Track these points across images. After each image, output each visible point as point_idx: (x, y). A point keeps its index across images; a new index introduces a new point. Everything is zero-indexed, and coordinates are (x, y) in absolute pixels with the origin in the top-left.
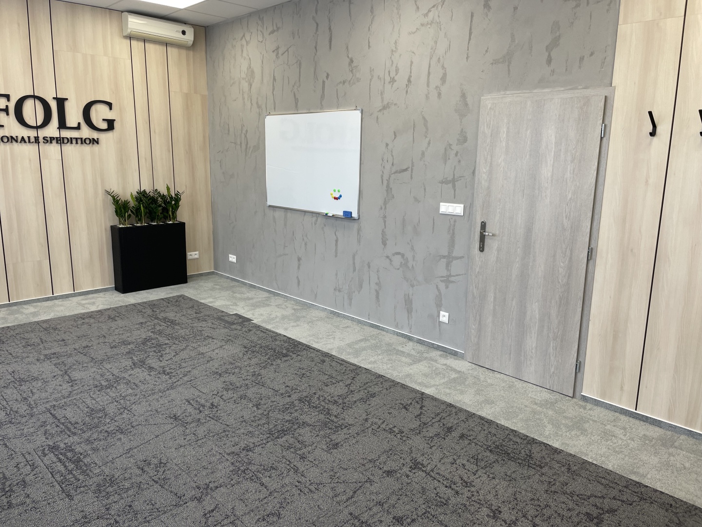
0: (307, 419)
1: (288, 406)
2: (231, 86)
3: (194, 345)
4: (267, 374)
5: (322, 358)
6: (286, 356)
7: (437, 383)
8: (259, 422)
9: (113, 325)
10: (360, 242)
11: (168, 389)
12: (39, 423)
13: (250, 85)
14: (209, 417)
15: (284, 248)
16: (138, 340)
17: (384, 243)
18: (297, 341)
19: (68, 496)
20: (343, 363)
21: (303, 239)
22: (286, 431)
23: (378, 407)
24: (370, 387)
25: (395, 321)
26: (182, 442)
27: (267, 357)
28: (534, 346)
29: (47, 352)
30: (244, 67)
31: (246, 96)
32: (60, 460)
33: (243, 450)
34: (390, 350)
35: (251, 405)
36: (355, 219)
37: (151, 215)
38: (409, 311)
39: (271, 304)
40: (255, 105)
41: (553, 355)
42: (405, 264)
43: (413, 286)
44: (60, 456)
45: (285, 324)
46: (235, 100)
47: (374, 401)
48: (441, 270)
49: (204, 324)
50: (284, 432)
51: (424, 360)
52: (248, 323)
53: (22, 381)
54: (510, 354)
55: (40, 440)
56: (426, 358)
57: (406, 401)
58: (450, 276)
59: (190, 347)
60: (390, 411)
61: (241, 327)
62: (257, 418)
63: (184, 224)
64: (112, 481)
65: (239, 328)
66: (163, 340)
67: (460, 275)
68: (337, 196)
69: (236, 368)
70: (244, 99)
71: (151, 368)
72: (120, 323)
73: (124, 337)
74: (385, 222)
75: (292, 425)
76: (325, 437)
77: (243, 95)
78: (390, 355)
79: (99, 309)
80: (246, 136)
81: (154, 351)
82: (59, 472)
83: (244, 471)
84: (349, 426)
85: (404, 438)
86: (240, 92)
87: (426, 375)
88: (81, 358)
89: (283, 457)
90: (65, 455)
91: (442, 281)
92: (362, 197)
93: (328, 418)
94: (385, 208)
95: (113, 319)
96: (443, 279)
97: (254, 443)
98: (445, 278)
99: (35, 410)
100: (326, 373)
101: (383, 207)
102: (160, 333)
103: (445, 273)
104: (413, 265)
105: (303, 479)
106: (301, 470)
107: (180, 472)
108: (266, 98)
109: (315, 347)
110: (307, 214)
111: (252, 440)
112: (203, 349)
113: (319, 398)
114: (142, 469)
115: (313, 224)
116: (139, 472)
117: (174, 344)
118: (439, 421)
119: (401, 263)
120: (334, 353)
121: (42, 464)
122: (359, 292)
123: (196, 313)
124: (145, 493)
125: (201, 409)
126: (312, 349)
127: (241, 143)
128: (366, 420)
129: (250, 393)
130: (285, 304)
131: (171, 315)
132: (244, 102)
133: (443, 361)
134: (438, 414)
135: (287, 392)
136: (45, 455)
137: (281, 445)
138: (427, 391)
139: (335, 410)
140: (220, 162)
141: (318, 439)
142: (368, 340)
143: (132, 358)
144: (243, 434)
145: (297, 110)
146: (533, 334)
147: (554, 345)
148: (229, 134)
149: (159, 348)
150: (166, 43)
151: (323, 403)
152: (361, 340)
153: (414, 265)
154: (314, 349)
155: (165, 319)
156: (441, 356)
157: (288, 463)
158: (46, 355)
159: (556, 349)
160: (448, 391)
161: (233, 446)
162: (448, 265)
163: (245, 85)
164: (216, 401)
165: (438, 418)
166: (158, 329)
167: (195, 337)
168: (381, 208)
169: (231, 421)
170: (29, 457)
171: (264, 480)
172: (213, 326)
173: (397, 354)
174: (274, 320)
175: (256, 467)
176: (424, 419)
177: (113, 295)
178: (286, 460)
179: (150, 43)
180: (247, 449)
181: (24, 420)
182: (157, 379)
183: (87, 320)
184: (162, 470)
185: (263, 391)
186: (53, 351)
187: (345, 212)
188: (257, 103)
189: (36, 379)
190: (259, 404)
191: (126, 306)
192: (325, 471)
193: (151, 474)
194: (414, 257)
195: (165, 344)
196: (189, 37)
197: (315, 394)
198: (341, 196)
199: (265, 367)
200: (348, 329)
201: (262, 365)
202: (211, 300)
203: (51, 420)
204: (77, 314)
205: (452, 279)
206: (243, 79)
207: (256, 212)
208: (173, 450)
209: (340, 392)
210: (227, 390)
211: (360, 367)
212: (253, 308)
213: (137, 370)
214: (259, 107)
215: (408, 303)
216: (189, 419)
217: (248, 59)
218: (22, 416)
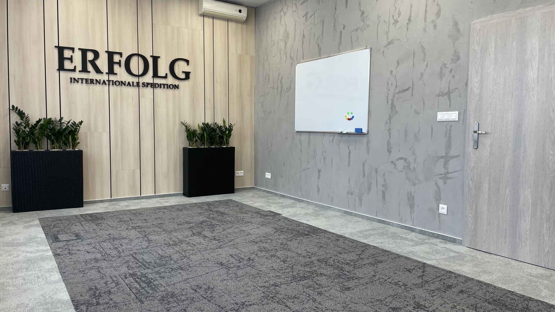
0: (324, 272)
1: (308, 263)
2: (272, 47)
3: (237, 226)
4: (293, 245)
5: (337, 238)
6: (308, 235)
7: (438, 258)
8: (285, 271)
9: (180, 213)
10: (369, 152)
11: (217, 248)
12: (124, 261)
13: (286, 44)
14: (247, 265)
15: (308, 163)
16: (197, 222)
17: (389, 151)
18: (316, 228)
19: (140, 301)
20: (354, 242)
21: (323, 155)
22: (307, 277)
23: (384, 269)
24: (378, 257)
25: (399, 216)
26: (226, 278)
27: (292, 235)
28: (528, 228)
29: (134, 225)
30: (282, 32)
31: (282, 52)
32: (137, 282)
33: (272, 285)
34: (394, 236)
35: (279, 261)
36: (364, 134)
37: (212, 140)
38: (412, 206)
39: (296, 206)
40: (289, 58)
41: (547, 235)
42: (407, 167)
43: (414, 185)
44: (137, 279)
45: (307, 218)
46: (274, 57)
47: (380, 266)
48: (439, 168)
49: (245, 215)
50: (305, 278)
51: (425, 244)
52: (278, 216)
53: (114, 239)
54: (506, 237)
55: (124, 270)
56: (427, 243)
57: (409, 267)
58: (448, 173)
59: (234, 227)
60: (395, 272)
61: (273, 218)
62: (283, 268)
63: (234, 148)
64: (173, 295)
65: (272, 218)
66: (214, 222)
67: (456, 171)
68: (350, 117)
69: (268, 239)
70: (281, 54)
71: (205, 237)
72: (185, 212)
73: (188, 220)
74: (390, 133)
75: (311, 274)
76: (339, 283)
77: (280, 51)
78: (395, 239)
79: (171, 205)
80: (281, 82)
81: (208, 228)
82: (135, 287)
83: (272, 298)
84: (359, 278)
85: (408, 289)
86: (278, 50)
87: (427, 253)
88: (156, 229)
89: (304, 292)
90: (140, 279)
91: (440, 178)
92: (371, 116)
93: (341, 272)
94: (390, 122)
95: (181, 210)
96: (441, 176)
97: (281, 282)
98: (444, 176)
99: (122, 254)
100: (340, 246)
101: (388, 122)
102: (213, 218)
103: (443, 171)
104: (414, 167)
105: (320, 306)
106: (318, 301)
107: (223, 294)
108: (297, 51)
109: (331, 231)
110: (326, 134)
111: (279, 280)
112: (243, 228)
113: (334, 261)
114: (195, 290)
115: (331, 142)
116: (192, 291)
117: (223, 225)
118: (440, 281)
119: (404, 166)
120: (347, 236)
121: (123, 283)
122: (368, 193)
123: (240, 209)
124: (196, 303)
125: (241, 260)
126: (329, 232)
127: (277, 87)
128: (374, 276)
129: (279, 254)
130: (308, 207)
131: (222, 210)
132: (281, 57)
133: (443, 245)
134: (439, 277)
135: (307, 255)
136: (126, 278)
137: (303, 285)
138: (429, 262)
139: (347, 268)
140: (262, 104)
141: (333, 284)
142: (376, 230)
143: (192, 231)
144: (273, 276)
145: (320, 56)
146: (527, 217)
147: (548, 226)
148: (269, 82)
149: (212, 227)
150: (228, 19)
151: (337, 264)
152: (370, 230)
153: (416, 167)
154: (330, 233)
155: (217, 212)
156: (441, 242)
157: (308, 295)
158: (133, 227)
159: (550, 229)
160: (447, 263)
161: (265, 283)
162: (446, 164)
163: (282, 44)
164: (252, 257)
165: (439, 279)
166: (212, 216)
167: (238, 222)
168: (387, 123)
169: (264, 268)
170: (114, 279)
171: (288, 304)
172: (252, 216)
173: (401, 239)
174: (298, 215)
175: (282, 296)
176: (425, 278)
177: (181, 198)
178: (306, 293)
179: (217, 19)
180: (275, 285)
181: (114, 259)
182: (209, 243)
183: (162, 210)
184: (209, 292)
185: (289, 253)
186: (138, 225)
187: (356, 129)
188: (291, 55)
189: (125, 238)
190: (286, 261)
191: (190, 204)
192: (339, 303)
193: (202, 294)
194: (415, 160)
195: (217, 225)
196: (244, 14)
197: (331, 258)
198: (353, 117)
199: (291, 241)
200: (359, 223)
201: (288, 239)
202: (251, 203)
203: (133, 260)
204: (156, 207)
205: (450, 175)
206: (281, 40)
207: (287, 138)
208: (219, 281)
209: (352, 258)
210: (261, 251)
211: (369, 245)
212: (282, 208)
213: (195, 237)
214: (292, 58)
215: (411, 199)
216: (232, 265)
217: (285, 25)
218: (113, 257)
